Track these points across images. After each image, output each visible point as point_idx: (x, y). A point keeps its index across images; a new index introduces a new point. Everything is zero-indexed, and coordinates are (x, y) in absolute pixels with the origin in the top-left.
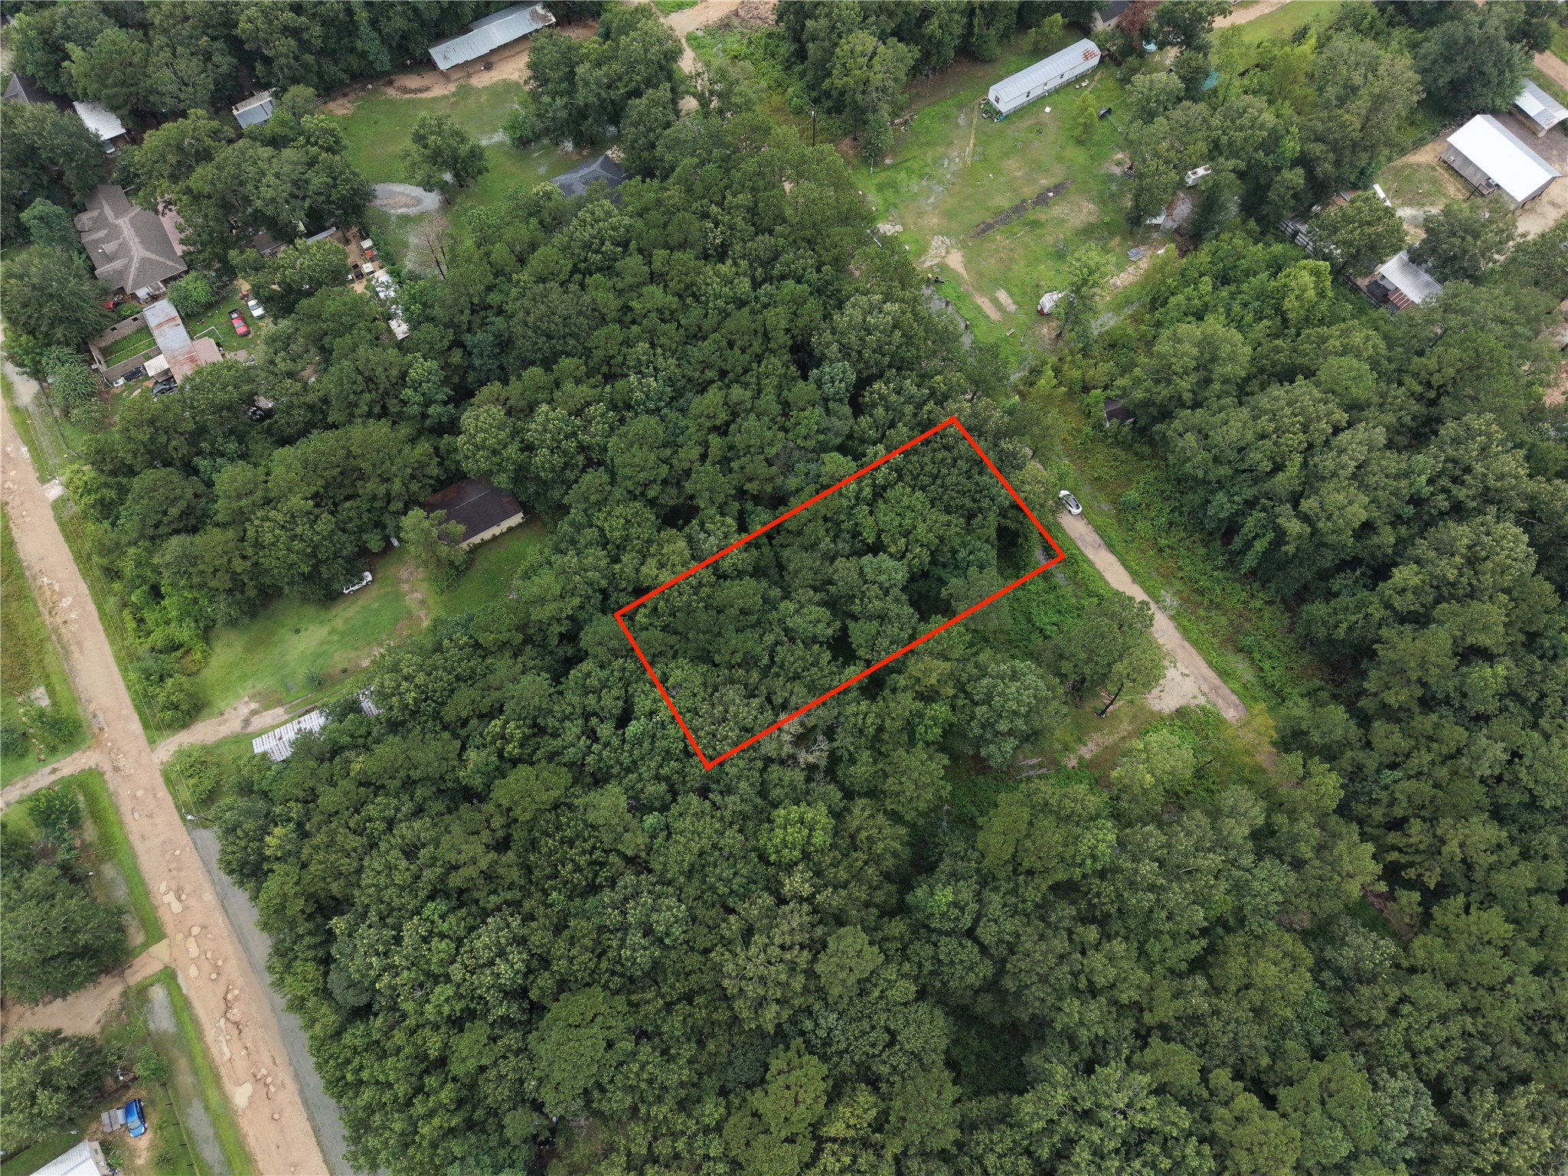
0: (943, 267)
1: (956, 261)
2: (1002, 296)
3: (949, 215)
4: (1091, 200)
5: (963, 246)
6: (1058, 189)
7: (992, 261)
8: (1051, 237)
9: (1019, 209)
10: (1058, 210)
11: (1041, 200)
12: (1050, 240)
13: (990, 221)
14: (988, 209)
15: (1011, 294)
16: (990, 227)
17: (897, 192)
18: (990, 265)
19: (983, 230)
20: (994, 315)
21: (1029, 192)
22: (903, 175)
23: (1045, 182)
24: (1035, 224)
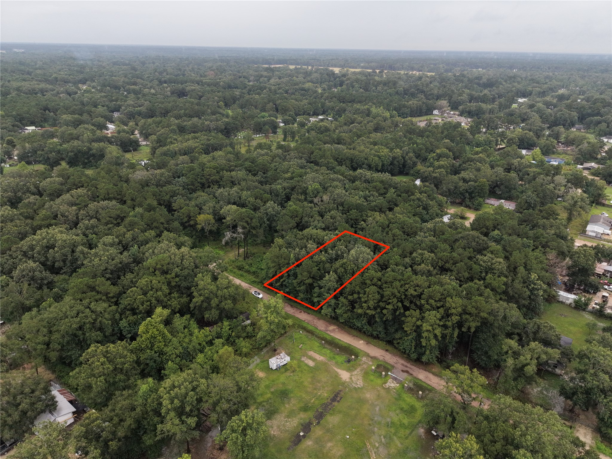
0: (349, 370)
1: (345, 375)
2: (311, 363)
3: (362, 401)
4: (272, 438)
5: (343, 384)
6: (297, 440)
7: (324, 380)
8: (293, 404)
9: (320, 416)
10: (293, 423)
11: (307, 427)
12: (293, 401)
13: (335, 403)
14: (340, 412)
15: (306, 365)
16: (334, 400)
17: (402, 409)
18: (324, 378)
19: (336, 397)
20: (311, 353)
21: (317, 432)
22: (406, 421)
23: (308, 443)
24: (305, 409)
